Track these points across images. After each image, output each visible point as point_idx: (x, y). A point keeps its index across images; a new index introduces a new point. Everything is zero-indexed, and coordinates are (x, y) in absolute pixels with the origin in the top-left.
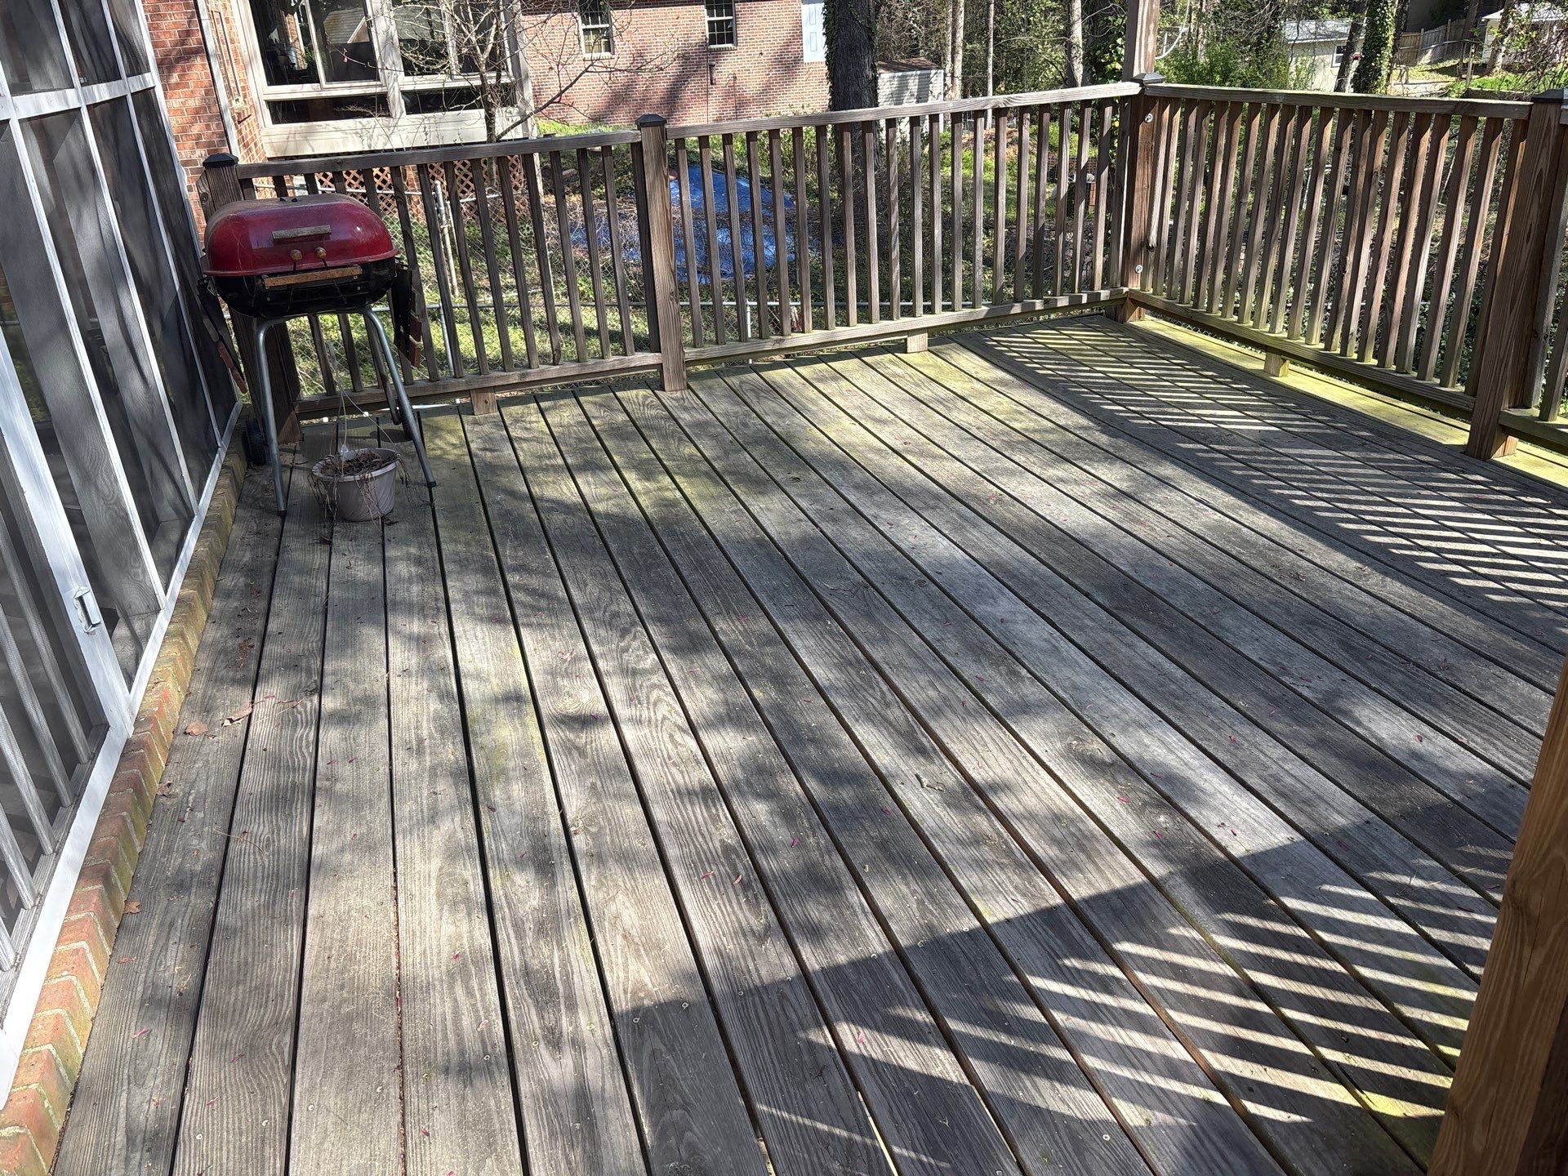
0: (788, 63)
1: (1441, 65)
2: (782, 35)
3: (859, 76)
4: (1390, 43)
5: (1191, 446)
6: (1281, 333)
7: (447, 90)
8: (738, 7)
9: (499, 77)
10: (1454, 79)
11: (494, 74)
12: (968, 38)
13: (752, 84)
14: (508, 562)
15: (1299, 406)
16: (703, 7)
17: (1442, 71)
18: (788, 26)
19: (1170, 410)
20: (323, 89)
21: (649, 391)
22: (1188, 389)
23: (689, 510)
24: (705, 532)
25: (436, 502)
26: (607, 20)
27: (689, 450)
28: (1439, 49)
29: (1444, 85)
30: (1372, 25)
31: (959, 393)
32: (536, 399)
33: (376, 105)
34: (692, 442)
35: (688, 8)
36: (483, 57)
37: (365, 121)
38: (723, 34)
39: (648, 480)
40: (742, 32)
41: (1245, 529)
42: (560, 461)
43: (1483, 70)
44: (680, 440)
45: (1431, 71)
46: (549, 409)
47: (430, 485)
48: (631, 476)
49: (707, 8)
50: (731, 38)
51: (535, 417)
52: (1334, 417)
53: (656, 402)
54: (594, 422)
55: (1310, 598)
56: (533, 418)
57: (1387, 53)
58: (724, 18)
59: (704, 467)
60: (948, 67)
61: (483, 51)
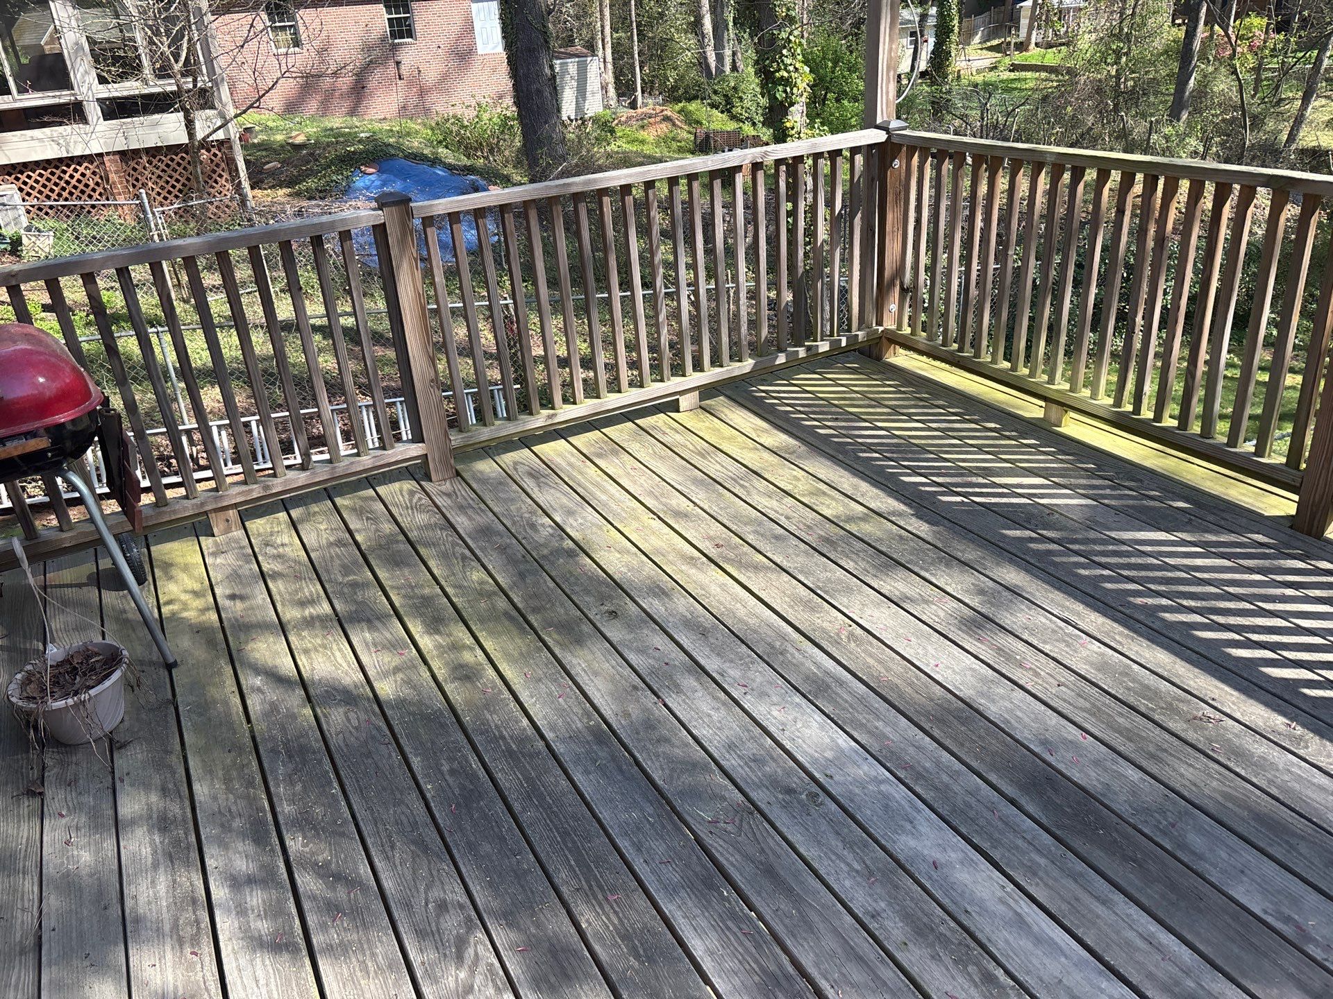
0: (463, 54)
1: (989, 44)
2: (456, 29)
3: (540, 73)
4: (956, 29)
5: (1018, 533)
6: (1062, 385)
7: (143, 96)
8: (414, 5)
9: (195, 81)
10: (1000, 55)
11: (190, 79)
12: (614, 29)
13: (431, 74)
14: (286, 809)
15: (1099, 468)
16: (381, 6)
17: (991, 49)
18: (459, 20)
19: (974, 479)
20: (15, 101)
21: (414, 483)
22: (980, 449)
23: (498, 681)
24: (525, 722)
25: (179, 699)
26: (293, 19)
27: (477, 575)
28: (986, 32)
29: (994, 60)
30: (940, 15)
31: (750, 466)
32: (285, 506)
33: (73, 113)
34: (479, 560)
35: (368, 7)
36: (178, 67)
37: (60, 129)
38: (402, 29)
39: (438, 632)
40: (418, 27)
41: (1135, 667)
42: (325, 608)
43: (1022, 47)
44: (464, 558)
45: (981, 49)
46: (302, 521)
47: (170, 667)
48: (416, 628)
49: (385, 6)
50: (410, 34)
51: (287, 537)
52: (1141, 481)
53: (426, 500)
54: (359, 538)
55: (1263, 784)
56: (286, 540)
57: (954, 37)
58: (402, 15)
59: (502, 603)
60: (600, 53)
61: (177, 61)
